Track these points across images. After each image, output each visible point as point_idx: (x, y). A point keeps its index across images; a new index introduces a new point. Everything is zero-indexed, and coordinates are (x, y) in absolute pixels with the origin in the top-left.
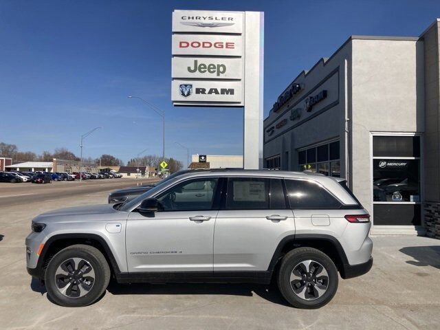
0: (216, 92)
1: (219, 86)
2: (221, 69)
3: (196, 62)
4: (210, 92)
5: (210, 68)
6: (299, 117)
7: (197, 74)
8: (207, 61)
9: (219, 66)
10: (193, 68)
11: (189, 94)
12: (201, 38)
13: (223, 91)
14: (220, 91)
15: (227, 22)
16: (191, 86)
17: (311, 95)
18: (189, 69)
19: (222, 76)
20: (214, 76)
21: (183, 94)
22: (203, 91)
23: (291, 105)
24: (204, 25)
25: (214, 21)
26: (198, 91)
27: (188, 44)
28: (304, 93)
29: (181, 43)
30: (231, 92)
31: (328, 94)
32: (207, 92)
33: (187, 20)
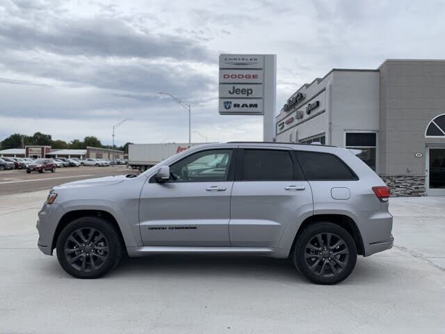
0: (246, 106)
1: (248, 102)
2: (249, 92)
3: (234, 88)
4: (243, 106)
5: (243, 91)
6: (302, 117)
7: (235, 95)
8: (241, 87)
9: (248, 90)
10: (232, 91)
11: (229, 108)
12: (237, 72)
13: (251, 106)
14: (248, 105)
15: (253, 61)
16: (231, 102)
17: (310, 103)
18: (230, 92)
19: (250, 96)
20: (245, 96)
21: (226, 108)
22: (238, 106)
23: (297, 107)
24: (239, 64)
25: (245, 61)
26: (235, 106)
27: (229, 77)
28: (306, 101)
29: (224, 76)
30: (256, 106)
31: (320, 104)
32: (241, 106)
33: (228, 61)
